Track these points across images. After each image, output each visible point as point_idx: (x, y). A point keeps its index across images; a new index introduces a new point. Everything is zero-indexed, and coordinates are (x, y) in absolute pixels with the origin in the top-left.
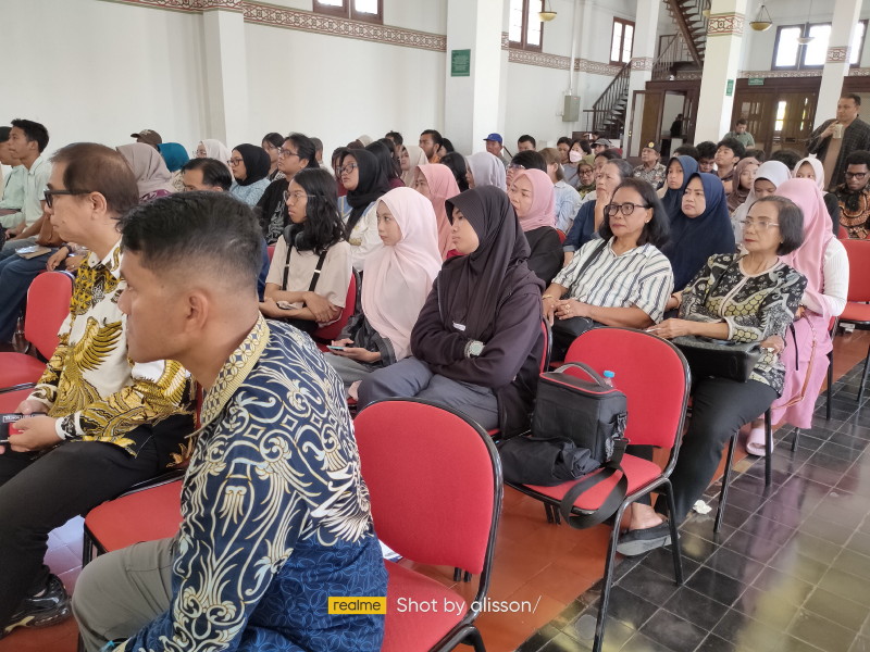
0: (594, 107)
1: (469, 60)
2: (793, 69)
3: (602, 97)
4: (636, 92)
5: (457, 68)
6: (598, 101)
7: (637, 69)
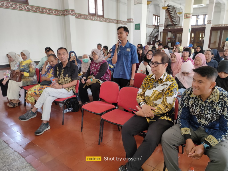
0: (150, 36)
1: (140, 26)
2: (195, 25)
3: (151, 33)
4: (161, 32)
5: (136, 28)
6: (151, 34)
7: (161, 27)
